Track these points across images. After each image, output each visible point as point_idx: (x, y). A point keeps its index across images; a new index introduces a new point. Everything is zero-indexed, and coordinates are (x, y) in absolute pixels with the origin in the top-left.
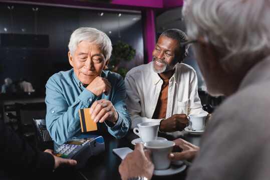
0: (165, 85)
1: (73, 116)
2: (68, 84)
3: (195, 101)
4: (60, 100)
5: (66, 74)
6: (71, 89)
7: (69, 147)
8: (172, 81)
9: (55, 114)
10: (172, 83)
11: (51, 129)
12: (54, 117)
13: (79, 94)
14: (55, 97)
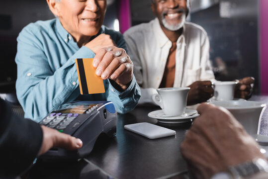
0: (173, 50)
1: (64, 82)
2: (51, 39)
3: (207, 69)
4: (40, 59)
5: (46, 24)
6: (56, 46)
7: (62, 118)
8: (181, 41)
9: (33, 77)
10: (181, 44)
11: (25, 99)
12: (31, 81)
13: (67, 58)
14: (32, 54)
